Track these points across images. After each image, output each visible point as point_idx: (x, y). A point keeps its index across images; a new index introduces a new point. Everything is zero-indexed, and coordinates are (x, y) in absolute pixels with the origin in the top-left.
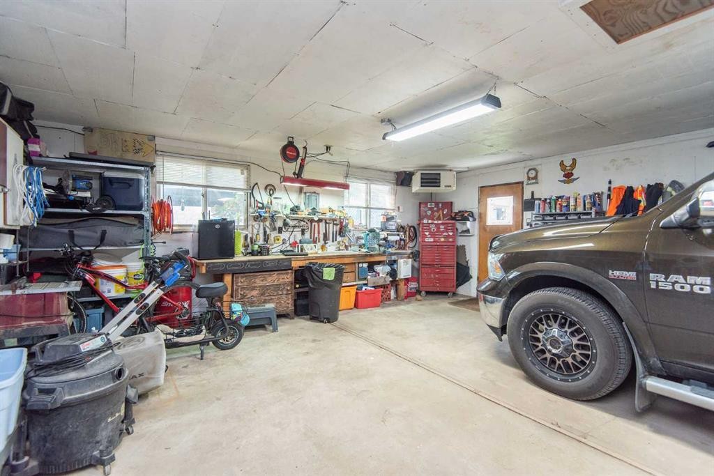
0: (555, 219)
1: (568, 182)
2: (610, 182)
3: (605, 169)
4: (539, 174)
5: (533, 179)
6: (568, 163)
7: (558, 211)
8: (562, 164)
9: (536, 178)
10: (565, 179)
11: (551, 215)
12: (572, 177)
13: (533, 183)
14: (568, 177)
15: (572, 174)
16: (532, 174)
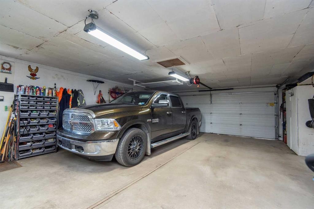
0: (36, 99)
1: (33, 79)
2: (55, 84)
3: (53, 78)
4: (12, 67)
5: (7, 69)
6: (34, 68)
7: (38, 95)
8: (29, 67)
9: (9, 69)
10: (31, 76)
11: (33, 97)
12: (36, 77)
13: (7, 73)
14: (33, 75)
15: (36, 75)
16: (6, 66)
